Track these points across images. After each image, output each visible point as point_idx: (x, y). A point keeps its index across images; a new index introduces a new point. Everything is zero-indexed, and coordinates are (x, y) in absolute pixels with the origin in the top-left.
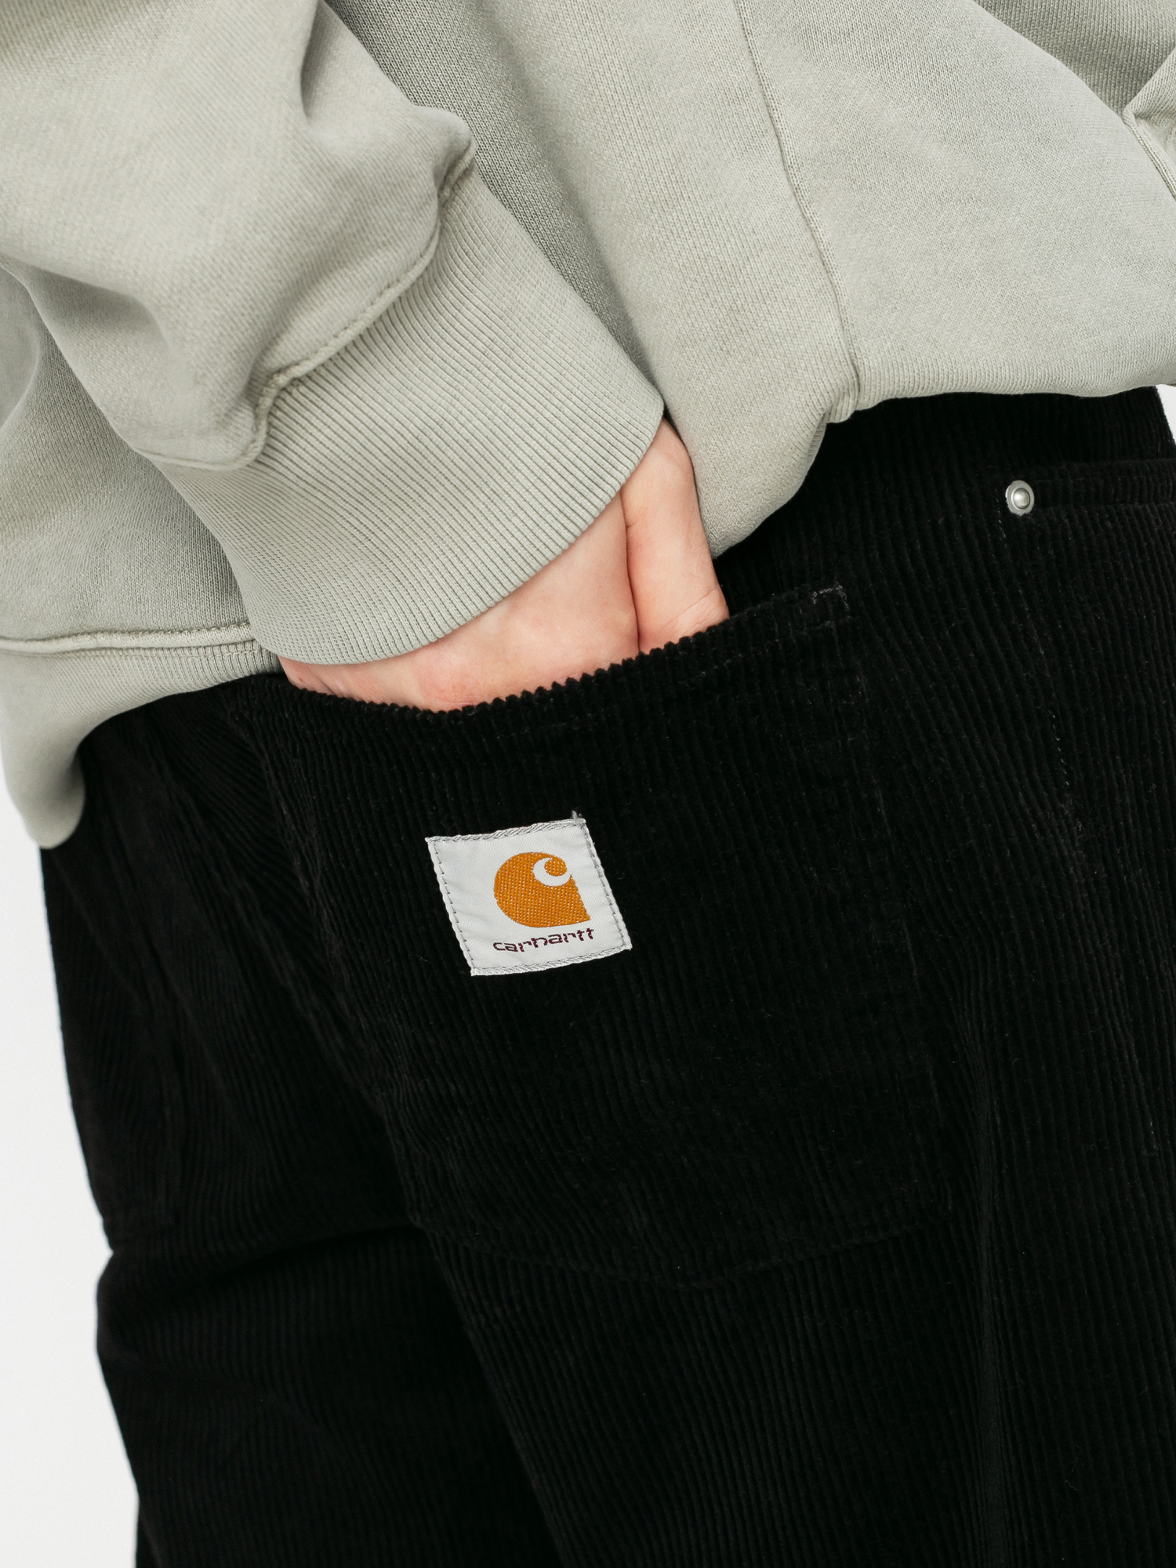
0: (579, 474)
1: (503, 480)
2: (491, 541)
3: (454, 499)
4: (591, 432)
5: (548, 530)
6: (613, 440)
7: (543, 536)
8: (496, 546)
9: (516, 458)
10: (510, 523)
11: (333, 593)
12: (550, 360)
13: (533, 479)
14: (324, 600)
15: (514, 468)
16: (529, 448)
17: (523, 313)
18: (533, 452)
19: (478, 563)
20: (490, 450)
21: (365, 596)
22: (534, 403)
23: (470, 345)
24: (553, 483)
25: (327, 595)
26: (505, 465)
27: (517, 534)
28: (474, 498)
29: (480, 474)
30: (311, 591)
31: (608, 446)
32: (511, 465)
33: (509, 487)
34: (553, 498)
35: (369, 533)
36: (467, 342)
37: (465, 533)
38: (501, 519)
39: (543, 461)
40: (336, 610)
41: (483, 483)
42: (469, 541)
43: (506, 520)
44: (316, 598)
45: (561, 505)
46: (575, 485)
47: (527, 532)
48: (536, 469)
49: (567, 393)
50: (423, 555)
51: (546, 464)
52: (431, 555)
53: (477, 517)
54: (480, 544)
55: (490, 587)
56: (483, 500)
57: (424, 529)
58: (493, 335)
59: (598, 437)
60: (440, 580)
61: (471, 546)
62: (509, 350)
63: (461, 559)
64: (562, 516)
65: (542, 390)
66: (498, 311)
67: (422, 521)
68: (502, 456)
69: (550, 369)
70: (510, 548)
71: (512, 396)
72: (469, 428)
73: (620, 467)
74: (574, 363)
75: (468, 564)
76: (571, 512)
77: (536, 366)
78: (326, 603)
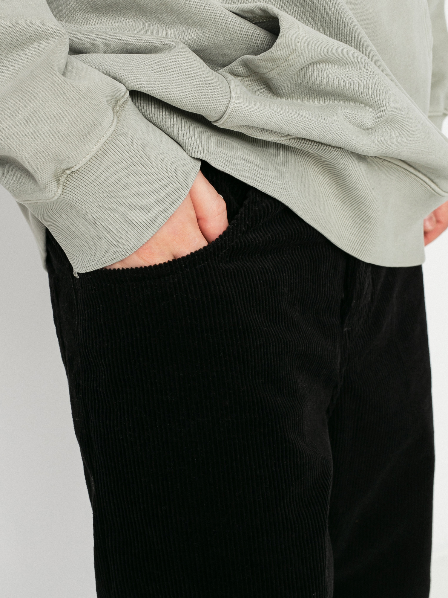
0: (169, 198)
1: (144, 201)
2: (142, 222)
3: (128, 208)
4: (174, 184)
5: (160, 216)
6: (181, 186)
7: (158, 218)
8: (144, 224)
9: (148, 193)
10: (147, 215)
11: (92, 245)
12: (160, 160)
13: (154, 199)
14: (89, 247)
15: (148, 197)
16: (153, 190)
17: (151, 144)
18: (154, 191)
19: (138, 230)
20: (140, 191)
21: (102, 245)
22: (155, 175)
23: (136, 157)
24: (161, 201)
25: (90, 246)
26: (145, 196)
27: (150, 219)
28: (135, 207)
29: (137, 199)
30: (85, 245)
31: (179, 188)
32: (147, 196)
33: (146, 203)
34: (161, 206)
35: (101, 222)
36: (134, 156)
37: (133, 220)
38: (145, 214)
39: (157, 194)
40: (94, 250)
41: (138, 202)
42: (135, 223)
43: (146, 214)
44: (87, 247)
45: (163, 208)
46: (168, 201)
47: (153, 217)
48: (155, 197)
49: (166, 171)
50: (120, 229)
51: (158, 195)
52: (122, 229)
53: (137, 214)
54: (138, 223)
55: (143, 238)
56: (138, 208)
57: (119, 220)
58: (142, 153)
59: (176, 185)
60: (126, 237)
61: (135, 224)
62: (147, 158)
63: (132, 229)
64: (164, 211)
65: (158, 170)
66: (143, 145)
67: (118, 217)
68: (144, 193)
69: (160, 163)
70: (148, 223)
71: (148, 173)
72: (133, 185)
73: (183, 195)
74: (168, 160)
75: (135, 231)
76: (167, 210)
77: (156, 162)
78: (90, 248)
